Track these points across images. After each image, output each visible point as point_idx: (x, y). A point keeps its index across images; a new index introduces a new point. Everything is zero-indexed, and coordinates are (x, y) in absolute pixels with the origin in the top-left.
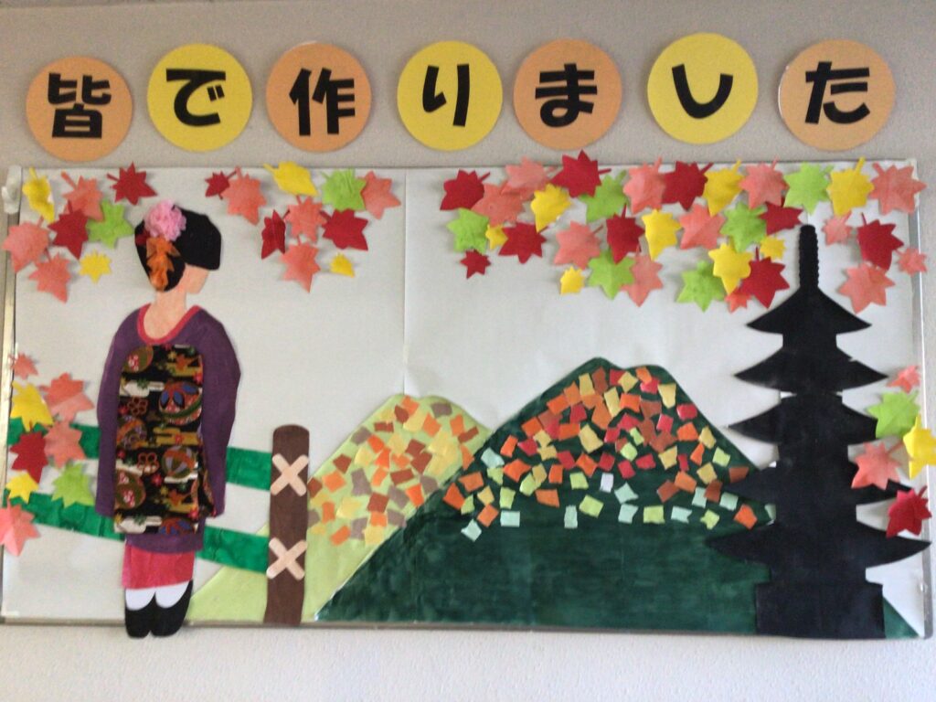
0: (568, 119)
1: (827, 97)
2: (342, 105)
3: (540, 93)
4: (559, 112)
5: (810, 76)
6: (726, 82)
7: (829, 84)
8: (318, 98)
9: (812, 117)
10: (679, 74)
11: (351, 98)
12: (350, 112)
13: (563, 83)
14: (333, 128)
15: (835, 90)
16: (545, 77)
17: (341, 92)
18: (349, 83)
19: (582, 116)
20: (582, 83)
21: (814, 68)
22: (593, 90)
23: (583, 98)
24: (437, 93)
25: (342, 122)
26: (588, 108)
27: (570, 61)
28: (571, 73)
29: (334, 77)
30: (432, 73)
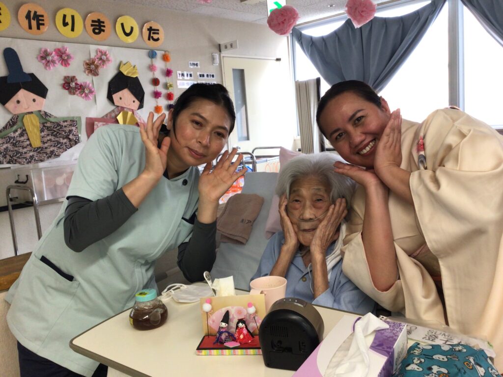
0: (99, 33)
1: (152, 35)
2: (41, 22)
3: (92, 25)
4: (97, 31)
5: (148, 29)
6: (132, 29)
7: (152, 32)
8: (34, 19)
9: (149, 39)
10: (122, 25)
11: (43, 20)
12: (43, 24)
13: (97, 24)
14: (38, 28)
15: (154, 33)
16: (93, 21)
17: (40, 18)
18: (42, 16)
19: (102, 32)
20: (102, 24)
21: (149, 28)
22: (104, 26)
23: (102, 28)
24: (66, 22)
25: (41, 27)
26: (104, 31)
27: (99, 18)
28: (99, 21)
29: (38, 14)
30: (65, 16)
